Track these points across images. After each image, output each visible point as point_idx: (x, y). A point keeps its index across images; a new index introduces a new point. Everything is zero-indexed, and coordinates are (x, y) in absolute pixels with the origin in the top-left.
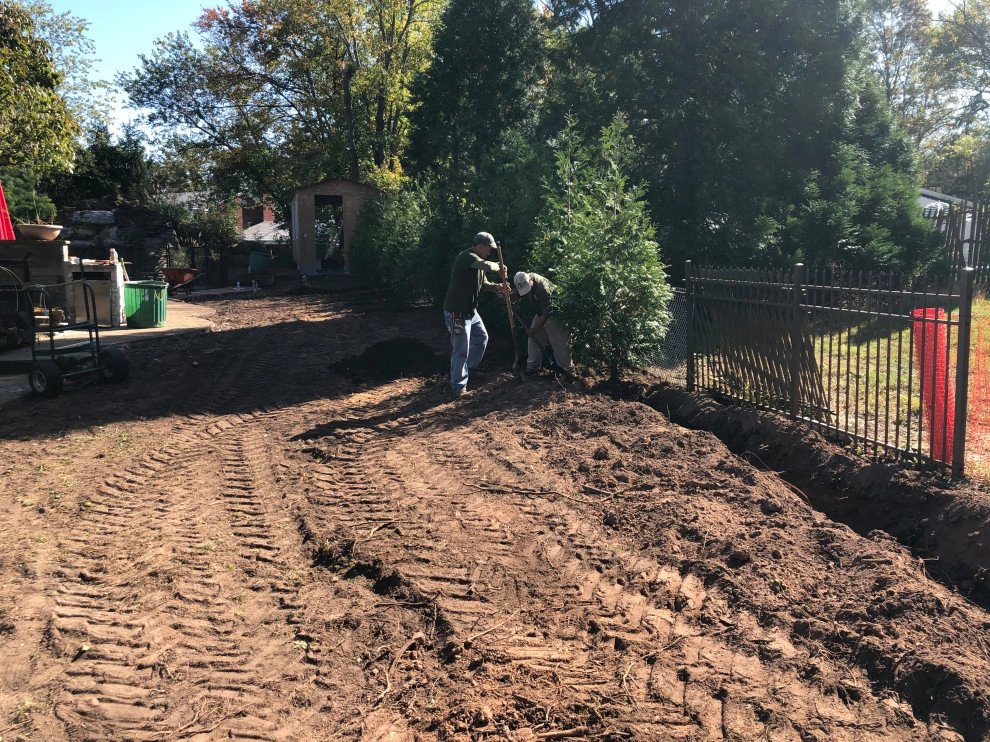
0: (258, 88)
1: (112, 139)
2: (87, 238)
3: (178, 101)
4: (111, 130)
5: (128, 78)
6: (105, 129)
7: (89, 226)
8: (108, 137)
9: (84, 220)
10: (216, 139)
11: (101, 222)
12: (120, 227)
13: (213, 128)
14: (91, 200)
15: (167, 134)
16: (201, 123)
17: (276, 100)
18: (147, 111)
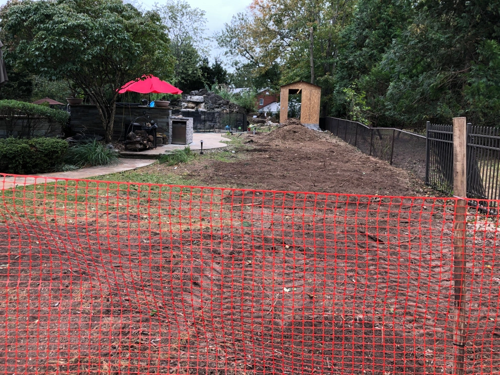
0: (275, 37)
1: (209, 64)
2: (193, 108)
3: (238, 45)
4: (209, 60)
5: (218, 35)
6: (207, 59)
7: (193, 102)
8: (208, 63)
9: (191, 100)
10: (254, 62)
11: (198, 101)
12: (206, 103)
13: (252, 58)
14: (195, 91)
15: (232, 60)
16: (247, 55)
17: (282, 43)
18: (225, 49)
